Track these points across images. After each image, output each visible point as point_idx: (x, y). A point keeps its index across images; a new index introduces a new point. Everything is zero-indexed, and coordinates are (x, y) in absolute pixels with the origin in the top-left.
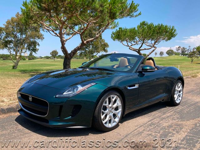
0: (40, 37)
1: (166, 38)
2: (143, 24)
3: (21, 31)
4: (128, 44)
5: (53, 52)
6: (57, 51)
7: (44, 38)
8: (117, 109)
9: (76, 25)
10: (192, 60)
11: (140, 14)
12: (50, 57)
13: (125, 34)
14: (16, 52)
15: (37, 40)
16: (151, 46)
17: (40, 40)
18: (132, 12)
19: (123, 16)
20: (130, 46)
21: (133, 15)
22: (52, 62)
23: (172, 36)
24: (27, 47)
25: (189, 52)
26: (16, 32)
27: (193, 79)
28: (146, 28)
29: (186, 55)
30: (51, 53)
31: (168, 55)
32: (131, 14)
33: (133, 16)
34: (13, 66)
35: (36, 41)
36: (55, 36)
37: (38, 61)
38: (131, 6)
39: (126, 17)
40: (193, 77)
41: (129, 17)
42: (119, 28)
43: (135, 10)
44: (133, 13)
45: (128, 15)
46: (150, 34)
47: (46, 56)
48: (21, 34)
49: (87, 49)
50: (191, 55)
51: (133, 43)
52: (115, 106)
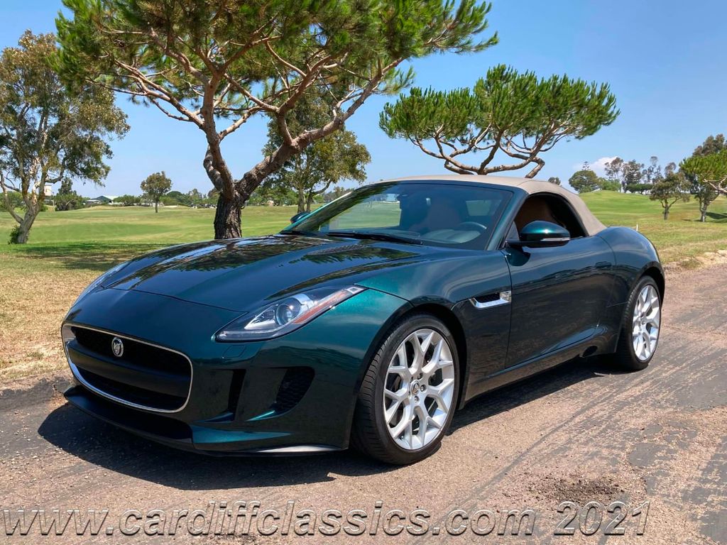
0: (115, 123)
1: (580, 128)
2: (498, 76)
3: (45, 102)
4: (441, 151)
5: (150, 180)
6: (167, 177)
7: (128, 127)
8: (436, 379)
9: (258, 79)
10: (667, 208)
11: (493, 42)
12: (138, 201)
13: (434, 113)
14: (23, 181)
15: (103, 134)
16: (526, 158)
17: (113, 134)
18: (465, 31)
19: (431, 48)
20: (447, 156)
21: (468, 43)
22: (149, 216)
23: (600, 122)
24: (65, 159)
25: (654, 180)
26: (24, 105)
27: (685, 273)
28: (511, 92)
29: (643, 188)
30: (143, 184)
31: (576, 189)
32: (463, 42)
33: (469, 49)
34: (13, 234)
35: (98, 138)
36: (181, 119)
37: (96, 216)
38: (460, 12)
39: (442, 50)
40: (685, 266)
41: (455, 49)
42: (412, 92)
43: (477, 25)
44: (470, 37)
45: (452, 43)
46: (521, 113)
47: (122, 196)
48: (45, 114)
49: (288, 169)
50: (661, 189)
51: (458, 144)
52: (429, 368)
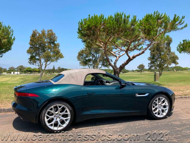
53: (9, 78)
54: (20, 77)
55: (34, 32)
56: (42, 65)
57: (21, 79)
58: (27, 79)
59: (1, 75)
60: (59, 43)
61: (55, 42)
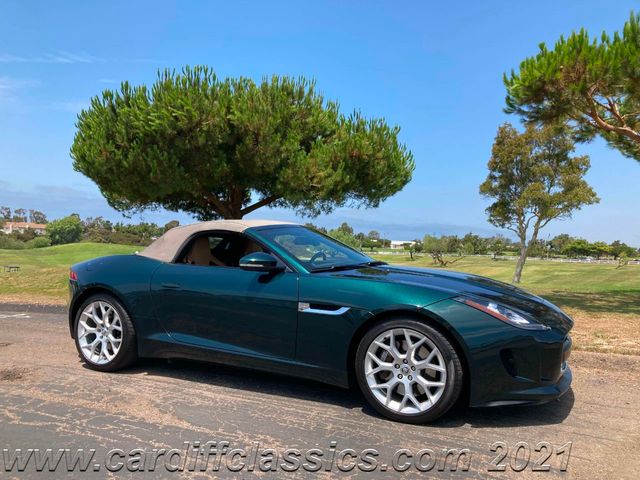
53: (506, 269)
54: (538, 268)
55: (502, 130)
56: (527, 226)
57: (539, 272)
58: (556, 273)
59: (497, 260)
60: (587, 157)
61: (571, 155)
